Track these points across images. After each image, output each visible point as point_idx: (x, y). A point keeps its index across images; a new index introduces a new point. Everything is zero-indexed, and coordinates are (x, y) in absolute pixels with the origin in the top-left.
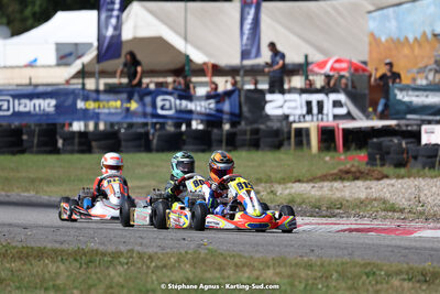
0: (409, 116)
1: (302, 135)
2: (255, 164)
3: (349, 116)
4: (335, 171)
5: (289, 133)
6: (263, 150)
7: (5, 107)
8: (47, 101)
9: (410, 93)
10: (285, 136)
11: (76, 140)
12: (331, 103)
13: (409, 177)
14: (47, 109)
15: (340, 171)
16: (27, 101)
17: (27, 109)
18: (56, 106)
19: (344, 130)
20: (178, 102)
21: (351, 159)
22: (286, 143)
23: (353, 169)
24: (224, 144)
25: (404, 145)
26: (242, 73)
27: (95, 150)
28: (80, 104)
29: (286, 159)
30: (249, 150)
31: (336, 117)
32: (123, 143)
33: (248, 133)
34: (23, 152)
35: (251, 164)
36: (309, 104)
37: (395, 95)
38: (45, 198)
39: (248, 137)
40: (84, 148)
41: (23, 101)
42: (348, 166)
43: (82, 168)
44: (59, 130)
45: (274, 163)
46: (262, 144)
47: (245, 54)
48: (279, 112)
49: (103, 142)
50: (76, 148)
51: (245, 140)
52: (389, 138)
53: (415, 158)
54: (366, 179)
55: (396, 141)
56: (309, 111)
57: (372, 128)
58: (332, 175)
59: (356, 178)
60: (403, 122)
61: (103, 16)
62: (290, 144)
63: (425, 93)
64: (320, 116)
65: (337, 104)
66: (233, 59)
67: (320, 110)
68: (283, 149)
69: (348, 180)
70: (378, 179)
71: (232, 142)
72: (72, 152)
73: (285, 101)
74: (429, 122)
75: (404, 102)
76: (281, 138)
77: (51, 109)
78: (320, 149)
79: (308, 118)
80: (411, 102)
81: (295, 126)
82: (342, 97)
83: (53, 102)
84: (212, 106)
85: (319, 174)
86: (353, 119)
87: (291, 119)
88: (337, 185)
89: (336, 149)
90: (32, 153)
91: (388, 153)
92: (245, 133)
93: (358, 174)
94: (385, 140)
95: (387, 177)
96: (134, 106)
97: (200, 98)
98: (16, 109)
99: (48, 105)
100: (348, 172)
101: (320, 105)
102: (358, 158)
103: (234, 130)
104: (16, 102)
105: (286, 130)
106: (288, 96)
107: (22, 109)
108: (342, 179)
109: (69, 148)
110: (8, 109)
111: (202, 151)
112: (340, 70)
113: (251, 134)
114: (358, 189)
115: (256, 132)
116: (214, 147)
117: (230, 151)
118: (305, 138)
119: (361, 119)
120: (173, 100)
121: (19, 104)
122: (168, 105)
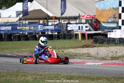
0: (105, 30)
1: (77, 35)
2: (64, 43)
3: (89, 30)
4: (82, 45)
5: (73, 35)
8: (9, 27)
9: (106, 24)
10: (72, 36)
11: (17, 38)
12: (85, 27)
13: (101, 47)
14: (9, 29)
15: (83, 45)
16: (4, 27)
17: (4, 29)
18: (12, 28)
19: (88, 34)
20: (44, 27)
21: (89, 42)
22: (72, 37)
23: (86, 45)
24: (56, 38)
25: (102, 38)
26: (61, 19)
27: (22, 40)
28: (18, 28)
29: (72, 42)
30: (63, 40)
31: (86, 30)
32: (29, 38)
34: (2, 41)
35: (62, 43)
36: (79, 27)
37: (102, 24)
38: (3, 54)
39: (63, 36)
40: (19, 39)
41: (3, 27)
42: (85, 44)
43: (18, 45)
44: (13, 35)
45: (69, 43)
46: (66, 38)
47: (62, 14)
48: (71, 29)
50: (17, 39)
51: (62, 37)
52: (98, 36)
53: (105, 41)
54: (90, 47)
55: (100, 37)
56: (79, 29)
57: (95, 33)
58: (81, 46)
59: (87, 47)
60: (104, 32)
61: (24, 4)
62: (73, 38)
63: (110, 24)
64: (82, 30)
65: (86, 27)
66: (59, 15)
67: (82, 29)
68: (72, 39)
69: (85, 48)
70: (93, 47)
71: (58, 37)
72: (16, 41)
73: (73, 26)
74: (110, 32)
75: (104, 26)
77: (10, 29)
78: (81, 39)
79: (79, 31)
80: (106, 26)
81: (75, 33)
82: (88, 25)
83: (11, 27)
84: (53, 28)
85: (78, 46)
86: (91, 31)
87: (74, 31)
88: (81, 49)
89: (85, 39)
90: (5, 41)
91: (98, 40)
93: (88, 46)
94: (97, 37)
95: (95, 47)
96: (32, 28)
97: (50, 26)
99: (9, 28)
100: (85, 46)
101: (82, 27)
102: (90, 42)
103: (59, 34)
105: (73, 34)
107: (3, 29)
108: (83, 47)
109: (15, 39)
111: (51, 40)
112: (88, 18)
113: (63, 35)
114: (85, 51)
115: (65, 34)
116: (54, 39)
117: (58, 40)
118: (77, 36)
119: (93, 31)
120: (43, 26)
121: (2, 28)
122: (41, 28)
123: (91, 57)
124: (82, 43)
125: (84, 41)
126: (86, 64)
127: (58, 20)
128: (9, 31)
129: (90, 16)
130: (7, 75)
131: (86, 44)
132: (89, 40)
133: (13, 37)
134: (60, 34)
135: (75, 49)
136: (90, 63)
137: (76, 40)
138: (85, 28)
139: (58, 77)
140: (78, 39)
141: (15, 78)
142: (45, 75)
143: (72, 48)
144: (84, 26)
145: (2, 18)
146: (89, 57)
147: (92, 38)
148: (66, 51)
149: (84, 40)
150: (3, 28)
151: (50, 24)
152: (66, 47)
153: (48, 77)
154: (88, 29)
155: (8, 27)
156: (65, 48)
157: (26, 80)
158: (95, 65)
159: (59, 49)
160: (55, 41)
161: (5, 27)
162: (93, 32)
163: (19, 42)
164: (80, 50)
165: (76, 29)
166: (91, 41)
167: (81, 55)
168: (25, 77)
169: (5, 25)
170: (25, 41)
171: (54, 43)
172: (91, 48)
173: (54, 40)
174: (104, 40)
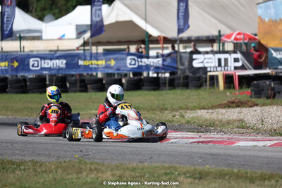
0: (280, 67)
1: (214, 79)
2: (184, 97)
3: (243, 68)
4: (225, 102)
5: (206, 78)
6: (191, 89)
7: (36, 65)
8: (61, 61)
10: (204, 80)
11: (78, 85)
12: (233, 60)
13: (270, 105)
14: (61, 66)
15: (229, 102)
16: (49, 61)
17: (49, 66)
18: (66, 64)
19: (239, 76)
20: (139, 60)
21: (242, 94)
22: (204, 84)
23: (236, 101)
24: (167, 85)
25: (272, 85)
26: (178, 42)
27: (89, 90)
28: (81, 63)
29: (204, 94)
30: (182, 89)
31: (236, 68)
33: (182, 79)
35: (181, 97)
36: (219, 60)
37: (272, 54)
39: (182, 81)
40: (84, 89)
41: (46, 61)
42: (233, 99)
43: (80, 102)
44: (69, 78)
45: (195, 97)
46: (190, 85)
47: (180, 31)
48: (200, 65)
49: (94, 85)
50: (78, 89)
51: (180, 83)
52: (263, 81)
53: (279, 93)
54: (244, 107)
55: (268, 83)
56: (220, 64)
57: (256, 75)
58: (223, 104)
59: (238, 106)
60: (277, 71)
61: (94, 9)
62: (206, 85)
64: (226, 68)
65: (236, 60)
66: (172, 34)
67: (226, 64)
68: (202, 88)
69: (233, 107)
70: (251, 107)
71: (172, 84)
72: (75, 91)
73: (205, 59)
75: (277, 59)
76: (201, 81)
77: (64, 66)
78: (225, 88)
79: (219, 69)
80: (281, 58)
81: (209, 74)
82: (239, 56)
83: (65, 61)
84: (161, 62)
85: (217, 104)
86: (246, 69)
87: (209, 69)
88: (223, 111)
89: (234, 88)
91: (263, 90)
92: (179, 79)
93: (239, 104)
94: (261, 82)
95: (257, 105)
96: (113, 63)
97: (153, 57)
98: (43, 66)
99: (61, 63)
100: (233, 103)
101: (226, 60)
102: (245, 94)
103: (173, 77)
104: (43, 61)
105: (204, 76)
106: (207, 56)
107: (46, 66)
108: (229, 107)
109: (73, 89)
110: (38, 66)
111: (155, 90)
112: (240, 39)
113: (183, 79)
114: (233, 114)
115: (186, 78)
116: (161, 87)
117: (171, 90)
118: (215, 81)
119: (250, 69)
120: (136, 58)
121: (44, 63)
122: (133, 62)
123: (248, 128)
124: (227, 96)
125: (231, 93)
126: (236, 144)
127: (170, 46)
128: (60, 69)
129: (244, 34)
130: (57, 168)
131: (236, 99)
132: (242, 91)
133: (70, 84)
134: (176, 76)
135: (210, 111)
136: (245, 143)
137: (212, 90)
138: (234, 63)
139: (172, 173)
140: (216, 88)
141: (75, 176)
142: (142, 169)
143: (204, 108)
144: (231, 57)
145: (46, 40)
146: (243, 128)
147: (249, 86)
148: (191, 115)
149: (231, 91)
150: (48, 64)
151: (152, 53)
152: (189, 105)
153: (149, 173)
154: (239, 64)
155: (57, 61)
156: (188, 109)
157: (100, 179)
158: (256, 146)
159: (173, 110)
160: (164, 92)
161: (51, 59)
162: (252, 72)
163: (84, 95)
164: (222, 114)
165: (213, 65)
166: (247, 93)
167: (223, 125)
168: (98, 173)
169: (52, 55)
170: (96, 92)
171: (162, 98)
172: (248, 108)
173: (163, 90)
174: (276, 90)
